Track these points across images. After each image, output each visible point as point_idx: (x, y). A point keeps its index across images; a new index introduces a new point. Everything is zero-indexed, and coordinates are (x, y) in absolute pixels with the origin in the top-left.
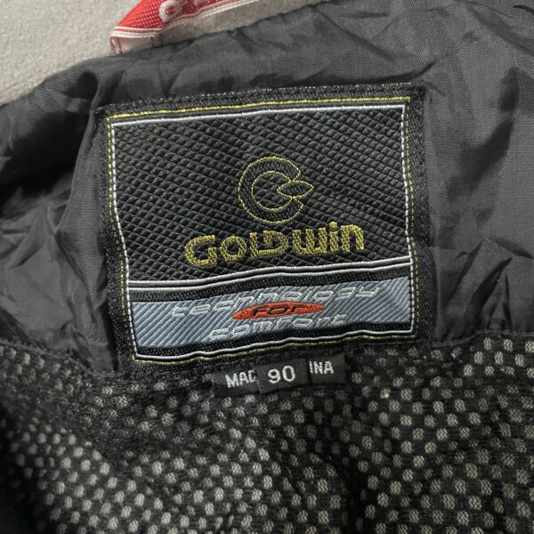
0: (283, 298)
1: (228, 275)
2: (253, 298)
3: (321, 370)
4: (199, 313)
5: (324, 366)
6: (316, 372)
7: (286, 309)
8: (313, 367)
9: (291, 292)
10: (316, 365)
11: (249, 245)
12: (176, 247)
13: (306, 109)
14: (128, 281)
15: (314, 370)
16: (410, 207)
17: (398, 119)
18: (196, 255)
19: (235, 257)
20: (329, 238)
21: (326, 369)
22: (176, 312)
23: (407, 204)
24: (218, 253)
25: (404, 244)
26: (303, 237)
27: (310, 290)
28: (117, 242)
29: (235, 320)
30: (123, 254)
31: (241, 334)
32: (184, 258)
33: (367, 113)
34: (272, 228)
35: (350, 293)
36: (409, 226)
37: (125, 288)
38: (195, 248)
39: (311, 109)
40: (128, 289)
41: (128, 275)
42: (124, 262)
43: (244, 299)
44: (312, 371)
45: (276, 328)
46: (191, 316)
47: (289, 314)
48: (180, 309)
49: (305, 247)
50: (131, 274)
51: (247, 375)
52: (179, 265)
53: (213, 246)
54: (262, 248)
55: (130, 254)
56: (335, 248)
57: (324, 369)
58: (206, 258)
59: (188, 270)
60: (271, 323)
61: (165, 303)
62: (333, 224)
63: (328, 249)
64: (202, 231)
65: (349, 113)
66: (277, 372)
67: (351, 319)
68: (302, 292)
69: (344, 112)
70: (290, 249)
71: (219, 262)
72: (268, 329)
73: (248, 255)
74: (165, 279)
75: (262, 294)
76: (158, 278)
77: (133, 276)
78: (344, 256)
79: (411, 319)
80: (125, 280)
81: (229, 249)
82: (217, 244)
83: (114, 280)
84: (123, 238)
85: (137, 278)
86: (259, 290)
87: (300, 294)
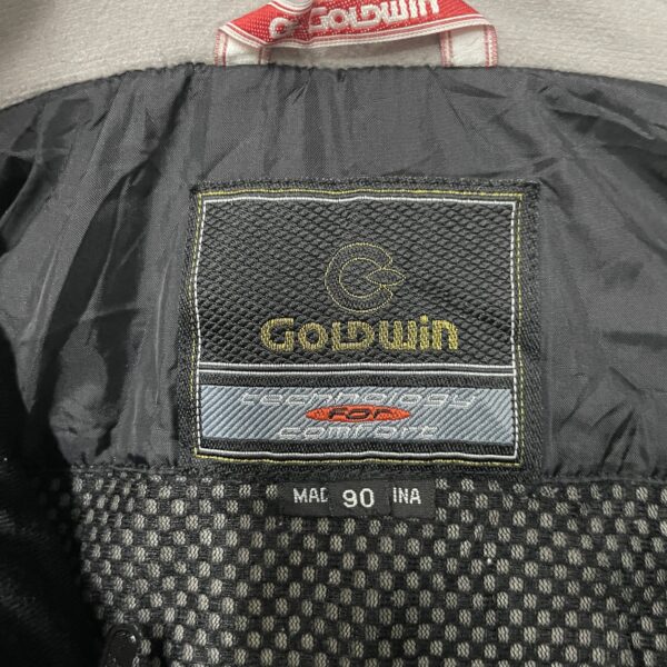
0: (365, 401)
1: (305, 366)
2: (331, 397)
3: (406, 499)
4: (270, 404)
5: (410, 493)
6: (401, 501)
7: (367, 415)
8: (398, 494)
9: (374, 394)
10: (401, 492)
11: (330, 336)
12: (251, 328)
13: (404, 199)
14: (198, 363)
15: (398, 498)
16: (517, 312)
17: (507, 216)
18: (272, 338)
19: (313, 347)
20: (419, 334)
21: (413, 498)
22: (245, 400)
23: (513, 309)
24: (296, 339)
25: (508, 353)
26: (391, 330)
27: (395, 392)
28: (192, 320)
29: (308, 420)
30: (196, 334)
31: (315, 437)
32: (260, 341)
33: (471, 208)
34: (356, 318)
35: (442, 402)
36: (516, 333)
37: (195, 370)
38: (272, 330)
39: (409, 199)
40: (198, 371)
41: (199, 356)
42: (197, 342)
43: (321, 397)
44: (395, 500)
45: (355, 436)
46: (261, 406)
47: (370, 420)
48: (251, 396)
49: (392, 341)
50: (203, 356)
51: (319, 493)
52: (253, 348)
53: (291, 330)
54: (345, 341)
55: (203, 334)
56: (424, 346)
57: (409, 498)
58: (282, 342)
59: (263, 353)
60: (349, 429)
61: (235, 388)
62: (424, 319)
63: (418, 345)
64: (280, 314)
65: (451, 206)
66: (354, 495)
67: (443, 436)
68: (386, 394)
69: (444, 204)
70: (375, 343)
71: (295, 349)
72: (346, 436)
73: (329, 346)
74: (238, 362)
75: (341, 394)
76: (230, 360)
77: (205, 357)
78: (436, 356)
79: (514, 441)
80: (196, 361)
81: (308, 336)
82: (295, 329)
83: (184, 361)
84: (198, 316)
85: (209, 360)
86: (338, 389)
87: (384, 396)
